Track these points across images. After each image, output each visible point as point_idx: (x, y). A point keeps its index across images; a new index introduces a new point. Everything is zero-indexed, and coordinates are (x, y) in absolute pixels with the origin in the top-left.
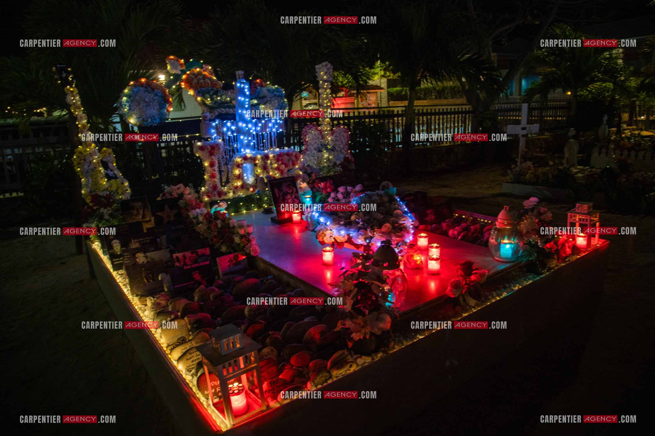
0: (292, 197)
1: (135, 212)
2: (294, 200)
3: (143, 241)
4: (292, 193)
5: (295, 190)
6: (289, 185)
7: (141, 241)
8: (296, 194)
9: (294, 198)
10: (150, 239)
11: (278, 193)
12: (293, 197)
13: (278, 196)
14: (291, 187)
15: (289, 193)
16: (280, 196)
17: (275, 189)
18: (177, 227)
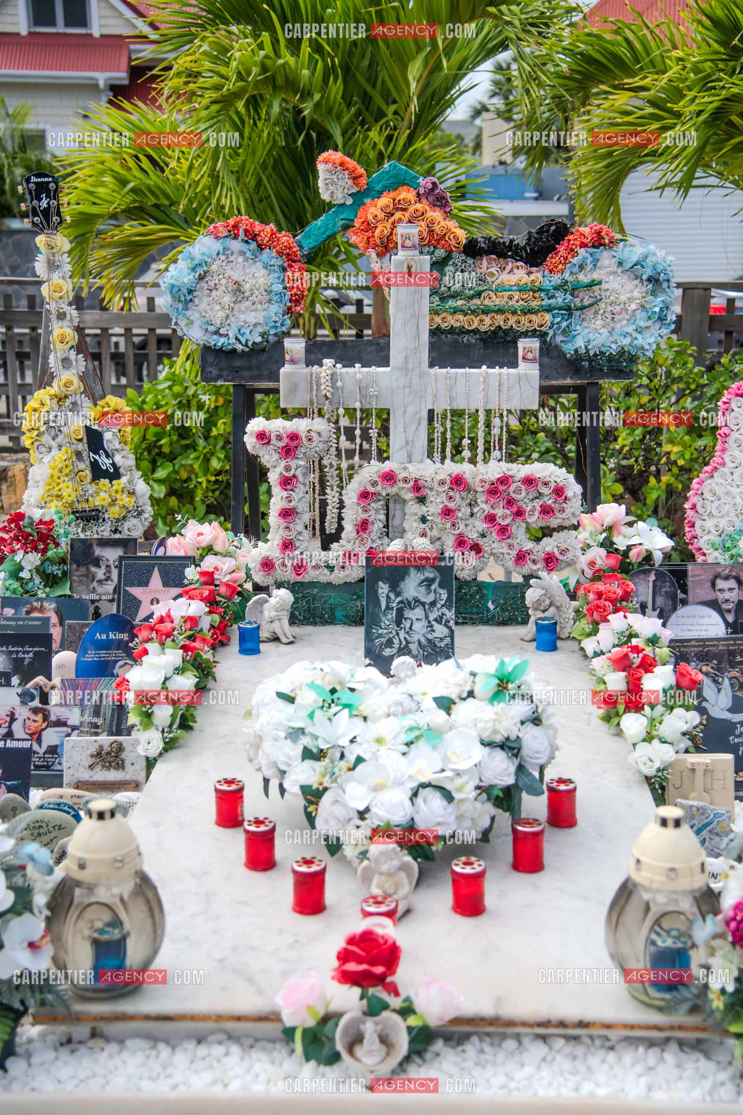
0: (427, 617)
1: (100, 573)
2: (432, 626)
3: (17, 652)
4: (433, 604)
5: (444, 596)
6: (430, 581)
7: (11, 652)
8: (445, 610)
9: (435, 620)
10: (35, 653)
11: (388, 597)
12: (432, 617)
13: (383, 606)
14: (433, 587)
15: (423, 604)
16: (388, 608)
17: (381, 584)
18: (111, 636)
